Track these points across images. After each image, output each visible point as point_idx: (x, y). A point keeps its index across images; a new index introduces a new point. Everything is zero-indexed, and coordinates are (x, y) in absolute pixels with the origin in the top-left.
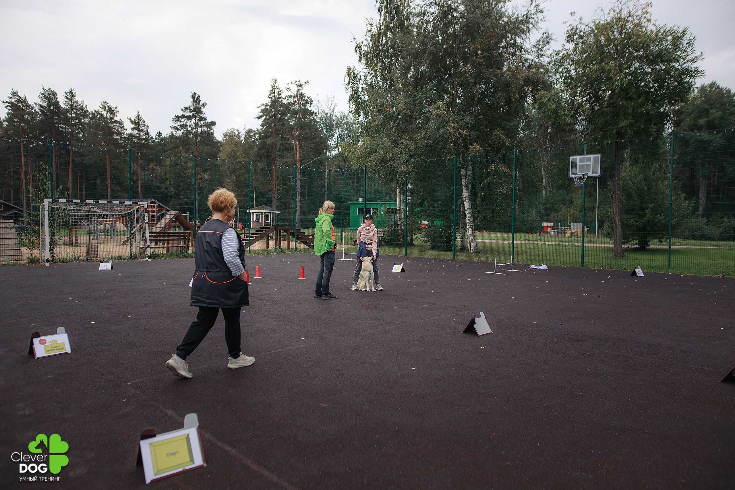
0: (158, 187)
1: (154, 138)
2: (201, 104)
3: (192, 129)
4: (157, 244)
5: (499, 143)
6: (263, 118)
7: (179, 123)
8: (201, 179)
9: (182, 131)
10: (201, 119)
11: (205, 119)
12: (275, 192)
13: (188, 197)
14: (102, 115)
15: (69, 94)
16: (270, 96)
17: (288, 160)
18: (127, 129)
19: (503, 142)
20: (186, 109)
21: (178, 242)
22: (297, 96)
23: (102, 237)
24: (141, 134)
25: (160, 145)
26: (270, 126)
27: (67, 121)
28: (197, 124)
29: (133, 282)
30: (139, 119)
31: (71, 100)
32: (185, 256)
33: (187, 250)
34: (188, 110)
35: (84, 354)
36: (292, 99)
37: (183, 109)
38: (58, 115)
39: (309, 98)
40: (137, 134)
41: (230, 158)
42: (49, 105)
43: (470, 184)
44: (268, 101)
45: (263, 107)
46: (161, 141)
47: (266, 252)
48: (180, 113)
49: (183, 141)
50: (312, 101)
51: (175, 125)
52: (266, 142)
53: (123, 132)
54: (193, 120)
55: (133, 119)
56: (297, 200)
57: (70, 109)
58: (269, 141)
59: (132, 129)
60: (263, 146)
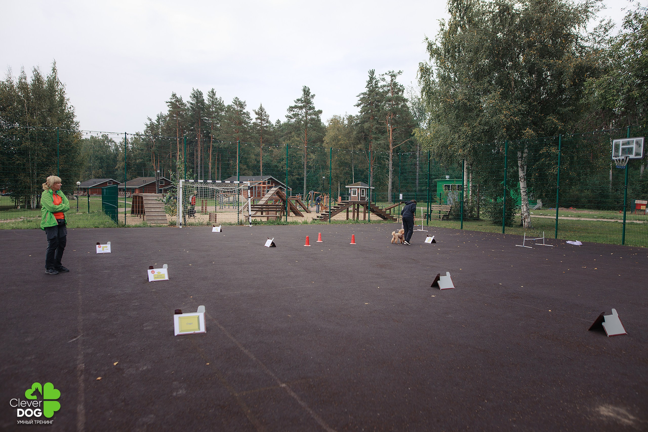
0: (276, 166)
1: (274, 125)
2: (310, 95)
3: (303, 117)
4: (262, 214)
5: (552, 127)
6: (362, 106)
7: (292, 113)
8: (310, 159)
9: (295, 119)
10: (311, 108)
11: (313, 108)
12: (371, 170)
13: (299, 175)
14: (234, 109)
15: (211, 93)
16: (368, 86)
17: (382, 142)
18: (252, 119)
19: (555, 126)
20: (298, 100)
21: (274, 212)
22: (390, 85)
23: (227, 207)
24: (263, 122)
25: (279, 131)
26: (367, 113)
27: (209, 114)
28: (306, 113)
29: (230, 241)
30: (261, 111)
31: (212, 98)
32: (278, 224)
33: (280, 219)
34: (300, 101)
35: (176, 281)
36: (386, 88)
37: (296, 100)
38: (204, 110)
39: (401, 86)
40: (260, 123)
41: (333, 141)
42: (197, 103)
43: (525, 165)
44: (366, 90)
45: (362, 96)
46: (279, 127)
47: (344, 222)
48: (293, 104)
49: (296, 128)
50: (404, 89)
51: (289, 114)
52: (363, 127)
53: (249, 121)
54: (304, 109)
55: (257, 111)
56: (389, 177)
57: (211, 105)
58: (366, 125)
59: (256, 119)
60: (362, 130)
